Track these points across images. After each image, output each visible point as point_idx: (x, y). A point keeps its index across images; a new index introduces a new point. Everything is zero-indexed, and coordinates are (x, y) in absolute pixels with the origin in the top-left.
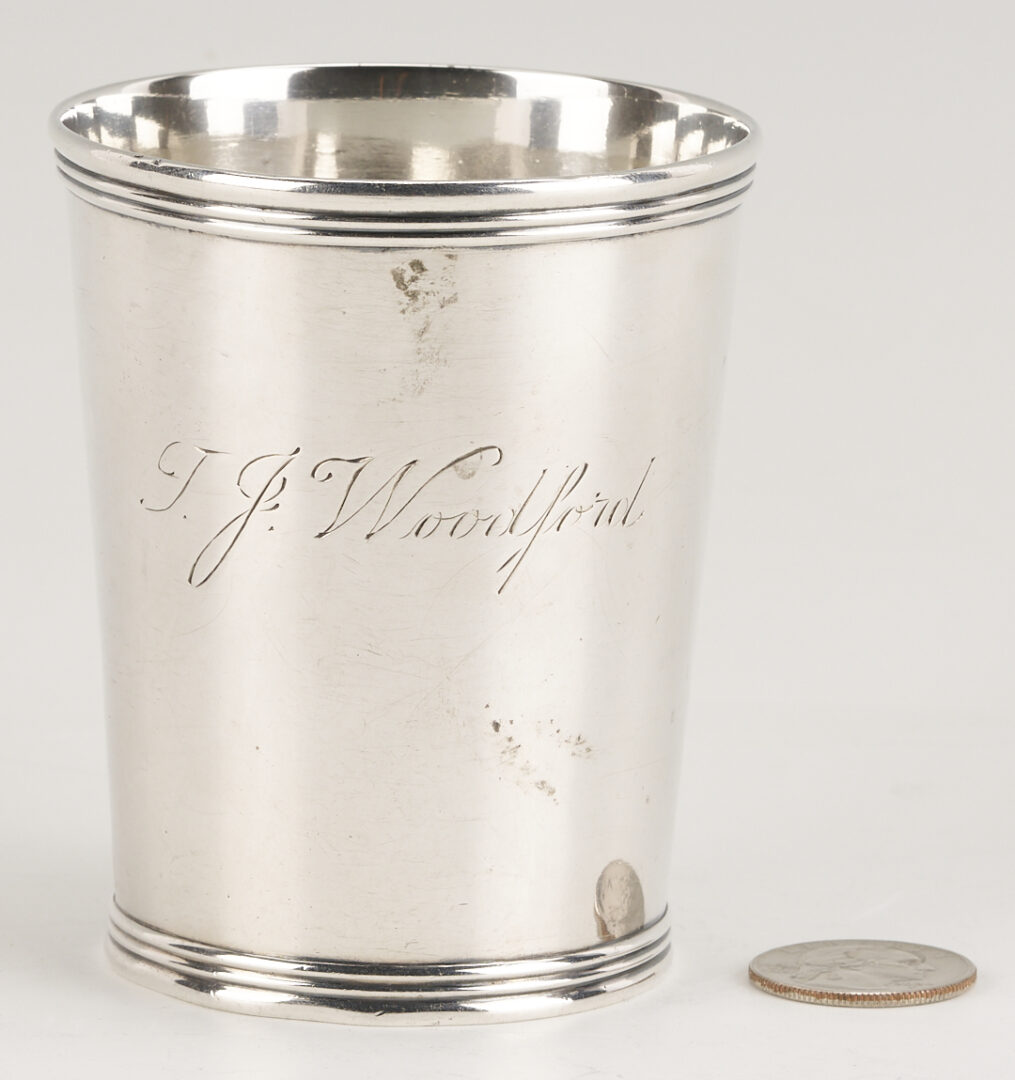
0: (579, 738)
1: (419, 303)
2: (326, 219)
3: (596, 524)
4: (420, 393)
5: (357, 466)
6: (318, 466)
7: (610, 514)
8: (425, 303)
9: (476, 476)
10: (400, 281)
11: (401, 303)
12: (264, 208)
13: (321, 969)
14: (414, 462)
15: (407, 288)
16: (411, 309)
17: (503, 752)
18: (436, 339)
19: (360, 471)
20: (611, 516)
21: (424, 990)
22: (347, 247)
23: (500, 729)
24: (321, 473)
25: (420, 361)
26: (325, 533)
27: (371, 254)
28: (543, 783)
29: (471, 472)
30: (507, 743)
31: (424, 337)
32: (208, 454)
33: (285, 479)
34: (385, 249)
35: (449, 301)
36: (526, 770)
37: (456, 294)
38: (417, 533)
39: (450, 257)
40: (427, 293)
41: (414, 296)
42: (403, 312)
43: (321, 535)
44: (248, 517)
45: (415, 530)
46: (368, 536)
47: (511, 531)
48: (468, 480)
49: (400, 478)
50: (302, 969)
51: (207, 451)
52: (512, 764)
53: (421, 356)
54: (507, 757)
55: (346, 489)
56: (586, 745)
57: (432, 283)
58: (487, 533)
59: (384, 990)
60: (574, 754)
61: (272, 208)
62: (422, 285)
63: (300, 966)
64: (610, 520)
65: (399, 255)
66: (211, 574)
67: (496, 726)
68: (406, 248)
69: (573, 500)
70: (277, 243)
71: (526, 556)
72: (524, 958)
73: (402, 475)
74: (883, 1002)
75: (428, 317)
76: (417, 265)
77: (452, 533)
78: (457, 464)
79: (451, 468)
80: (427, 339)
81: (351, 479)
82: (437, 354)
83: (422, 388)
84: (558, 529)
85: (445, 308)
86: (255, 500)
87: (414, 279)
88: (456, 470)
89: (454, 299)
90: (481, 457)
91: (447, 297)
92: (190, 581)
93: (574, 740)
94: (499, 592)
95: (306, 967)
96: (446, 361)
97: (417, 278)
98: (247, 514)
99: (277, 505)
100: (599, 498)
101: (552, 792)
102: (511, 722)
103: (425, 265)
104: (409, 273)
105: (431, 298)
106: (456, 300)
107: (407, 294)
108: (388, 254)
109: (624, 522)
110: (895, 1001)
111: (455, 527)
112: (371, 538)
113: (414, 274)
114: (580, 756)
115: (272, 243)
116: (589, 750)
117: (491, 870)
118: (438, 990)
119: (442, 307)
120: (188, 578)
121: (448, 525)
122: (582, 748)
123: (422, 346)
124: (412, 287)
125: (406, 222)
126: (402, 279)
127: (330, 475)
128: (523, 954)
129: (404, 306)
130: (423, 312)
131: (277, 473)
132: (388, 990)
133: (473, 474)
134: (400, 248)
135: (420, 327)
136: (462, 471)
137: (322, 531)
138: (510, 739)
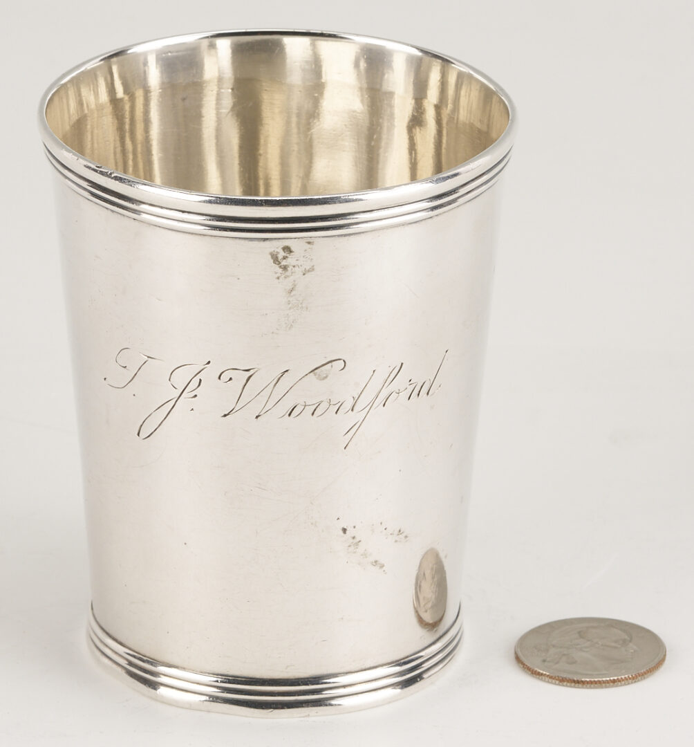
0: (400, 531)
1: (288, 273)
2: (225, 221)
3: (409, 398)
4: (290, 328)
5: (248, 374)
6: (223, 372)
7: (419, 390)
8: (292, 273)
9: (328, 378)
10: (275, 259)
11: (276, 273)
12: (183, 212)
13: (230, 682)
14: (287, 371)
15: (280, 263)
16: (283, 276)
17: (349, 546)
18: (300, 295)
19: (251, 376)
20: (420, 392)
21: (298, 695)
22: (240, 238)
23: (347, 532)
24: (225, 377)
25: (290, 308)
26: (228, 414)
27: (256, 243)
28: (376, 562)
29: (325, 375)
30: (352, 540)
31: (292, 294)
32: (149, 359)
33: (200, 380)
34: (265, 240)
35: (309, 271)
36: (365, 555)
37: (313, 266)
38: (290, 415)
39: (309, 243)
40: (294, 266)
41: (285, 268)
42: (278, 278)
43: (225, 416)
44: (177, 401)
45: (289, 412)
46: (257, 417)
47: (352, 410)
48: (323, 381)
49: (278, 381)
50: (217, 681)
51: (148, 357)
52: (355, 552)
53: (290, 305)
54: (352, 549)
55: (242, 387)
56: (404, 535)
57: (297, 260)
58: (336, 413)
59: (272, 696)
60: (396, 541)
61: (189, 212)
62: (291, 261)
63: (215, 679)
64: (418, 395)
65: (274, 243)
66: (152, 433)
67: (344, 530)
68: (279, 239)
69: (394, 386)
70: (192, 234)
71: (362, 424)
72: (365, 670)
73: (279, 379)
74: (604, 685)
75: (294, 281)
76: (287, 249)
77: (313, 414)
78: (316, 371)
79: (312, 374)
80: (294, 295)
81: (245, 381)
82: (301, 304)
83: (291, 325)
84: (384, 405)
85: (306, 275)
86: (182, 391)
87: (285, 258)
88: (315, 375)
89: (312, 269)
90: (332, 366)
91: (308, 268)
92: (138, 435)
93: (396, 532)
94: (345, 448)
95: (219, 680)
96: (307, 308)
97: (287, 257)
98: (176, 399)
99: (196, 396)
100: (411, 382)
101: (382, 566)
102: (354, 527)
103: (293, 249)
104: (281, 254)
105: (296, 269)
106: (313, 270)
107: (280, 267)
108: (267, 243)
109: (428, 394)
110: (612, 684)
111: (315, 410)
112: (259, 418)
113: (285, 255)
114: (400, 541)
115: (189, 233)
116: (406, 537)
117: (342, 619)
118: (308, 695)
119: (304, 274)
120: (137, 433)
121: (310, 409)
122: (402, 536)
123: (291, 299)
124: (284, 263)
125: (279, 223)
126: (277, 257)
127: (231, 379)
128: (363, 667)
129: (278, 275)
130: (292, 278)
131: (195, 376)
132: (275, 696)
133: (326, 377)
134: (275, 239)
135: (290, 287)
136: (319, 375)
137: (226, 413)
138: (354, 538)
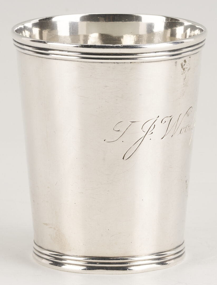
1: (185, 71)
2: (171, 52)
5: (171, 118)
6: (163, 120)
14: (181, 114)
25: (184, 87)
26: (163, 138)
31: (185, 80)
33: (155, 125)
38: (180, 133)
39: (190, 57)
40: (186, 68)
42: (182, 74)
44: (144, 138)
46: (172, 136)
49: (178, 119)
51: (132, 122)
55: (168, 125)
57: (187, 65)
58: (189, 130)
66: (131, 155)
68: (184, 57)
75: (186, 74)
76: (185, 61)
78: (187, 113)
81: (169, 122)
82: (186, 84)
86: (147, 132)
87: (184, 65)
89: (190, 69)
90: (190, 110)
92: (123, 159)
96: (188, 86)
98: (144, 137)
107: (183, 69)
108: (180, 59)
111: (186, 130)
119: (188, 71)
127: (165, 122)
133: (189, 115)
135: (184, 77)
